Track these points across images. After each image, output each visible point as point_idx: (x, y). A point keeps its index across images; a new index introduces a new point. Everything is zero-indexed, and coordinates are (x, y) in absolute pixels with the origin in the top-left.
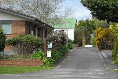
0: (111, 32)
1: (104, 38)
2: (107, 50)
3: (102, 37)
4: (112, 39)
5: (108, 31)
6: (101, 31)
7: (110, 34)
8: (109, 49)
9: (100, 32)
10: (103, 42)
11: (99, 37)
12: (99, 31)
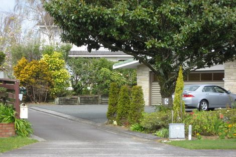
0: (46, 69)
1: (33, 80)
2: (36, 103)
3: (29, 77)
4: (47, 83)
5: (39, 66)
6: (25, 66)
7: (43, 73)
8: (41, 101)
9: (25, 68)
10: (30, 88)
11: (22, 77)
12: (21, 65)
